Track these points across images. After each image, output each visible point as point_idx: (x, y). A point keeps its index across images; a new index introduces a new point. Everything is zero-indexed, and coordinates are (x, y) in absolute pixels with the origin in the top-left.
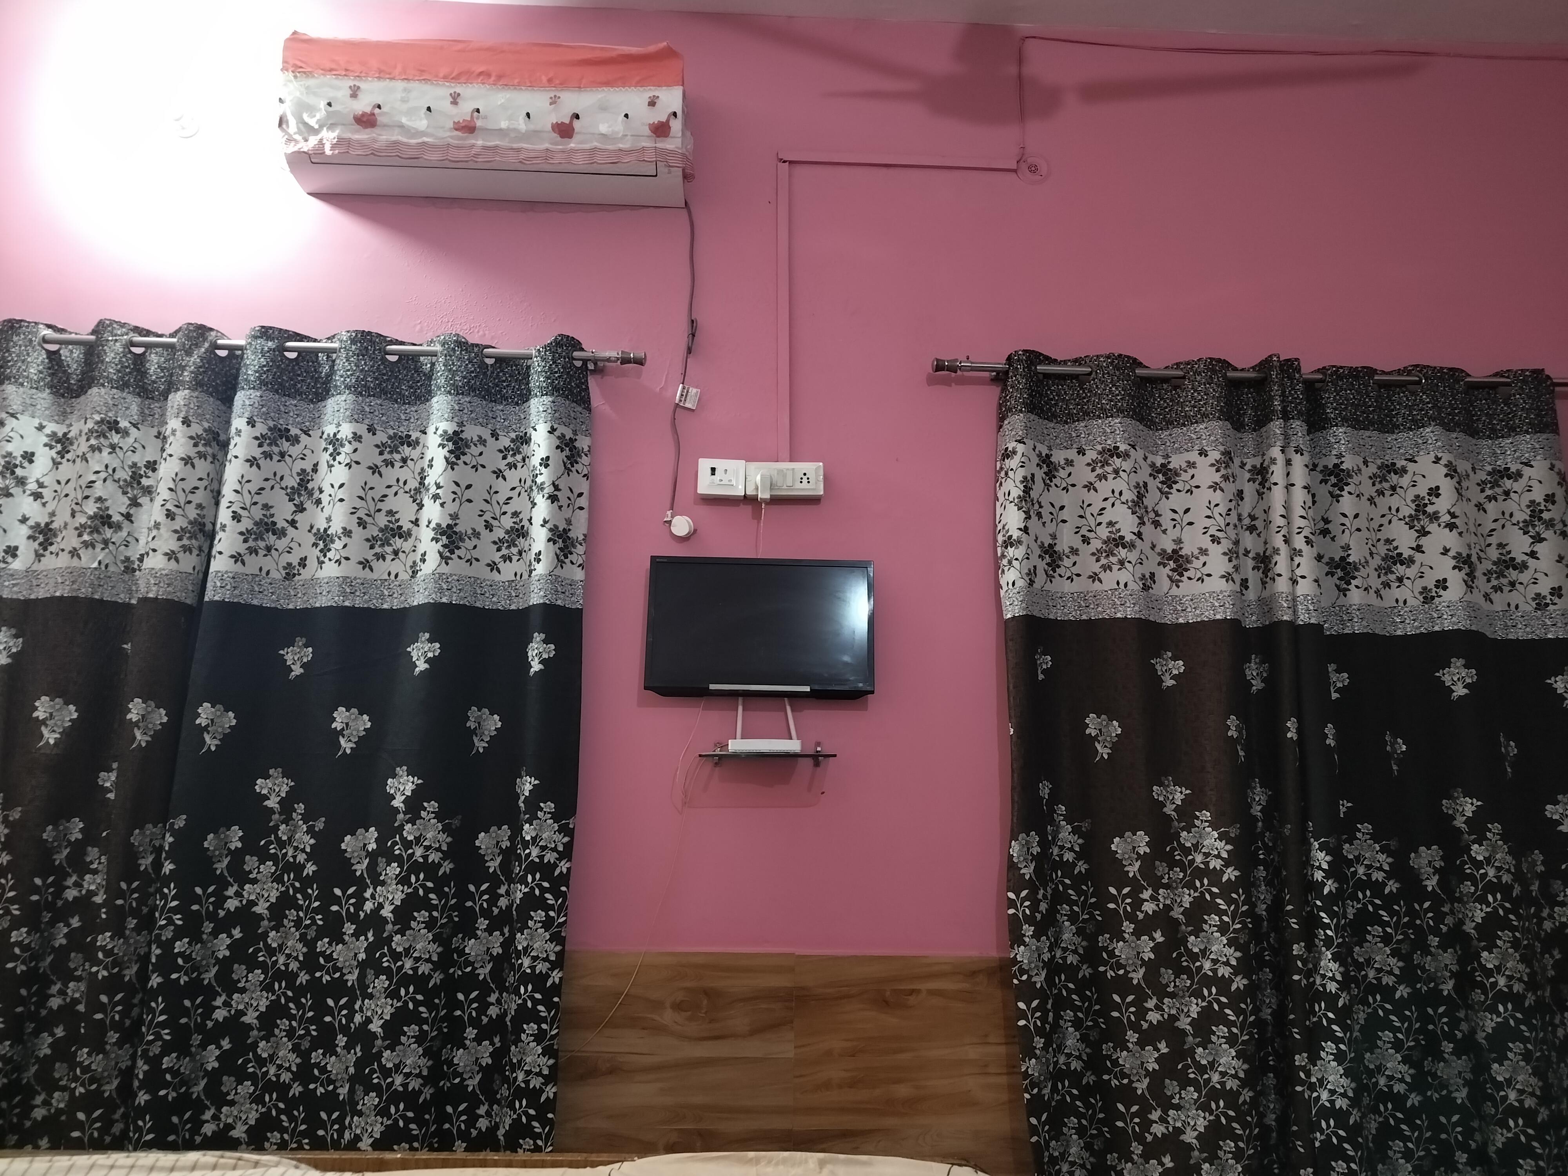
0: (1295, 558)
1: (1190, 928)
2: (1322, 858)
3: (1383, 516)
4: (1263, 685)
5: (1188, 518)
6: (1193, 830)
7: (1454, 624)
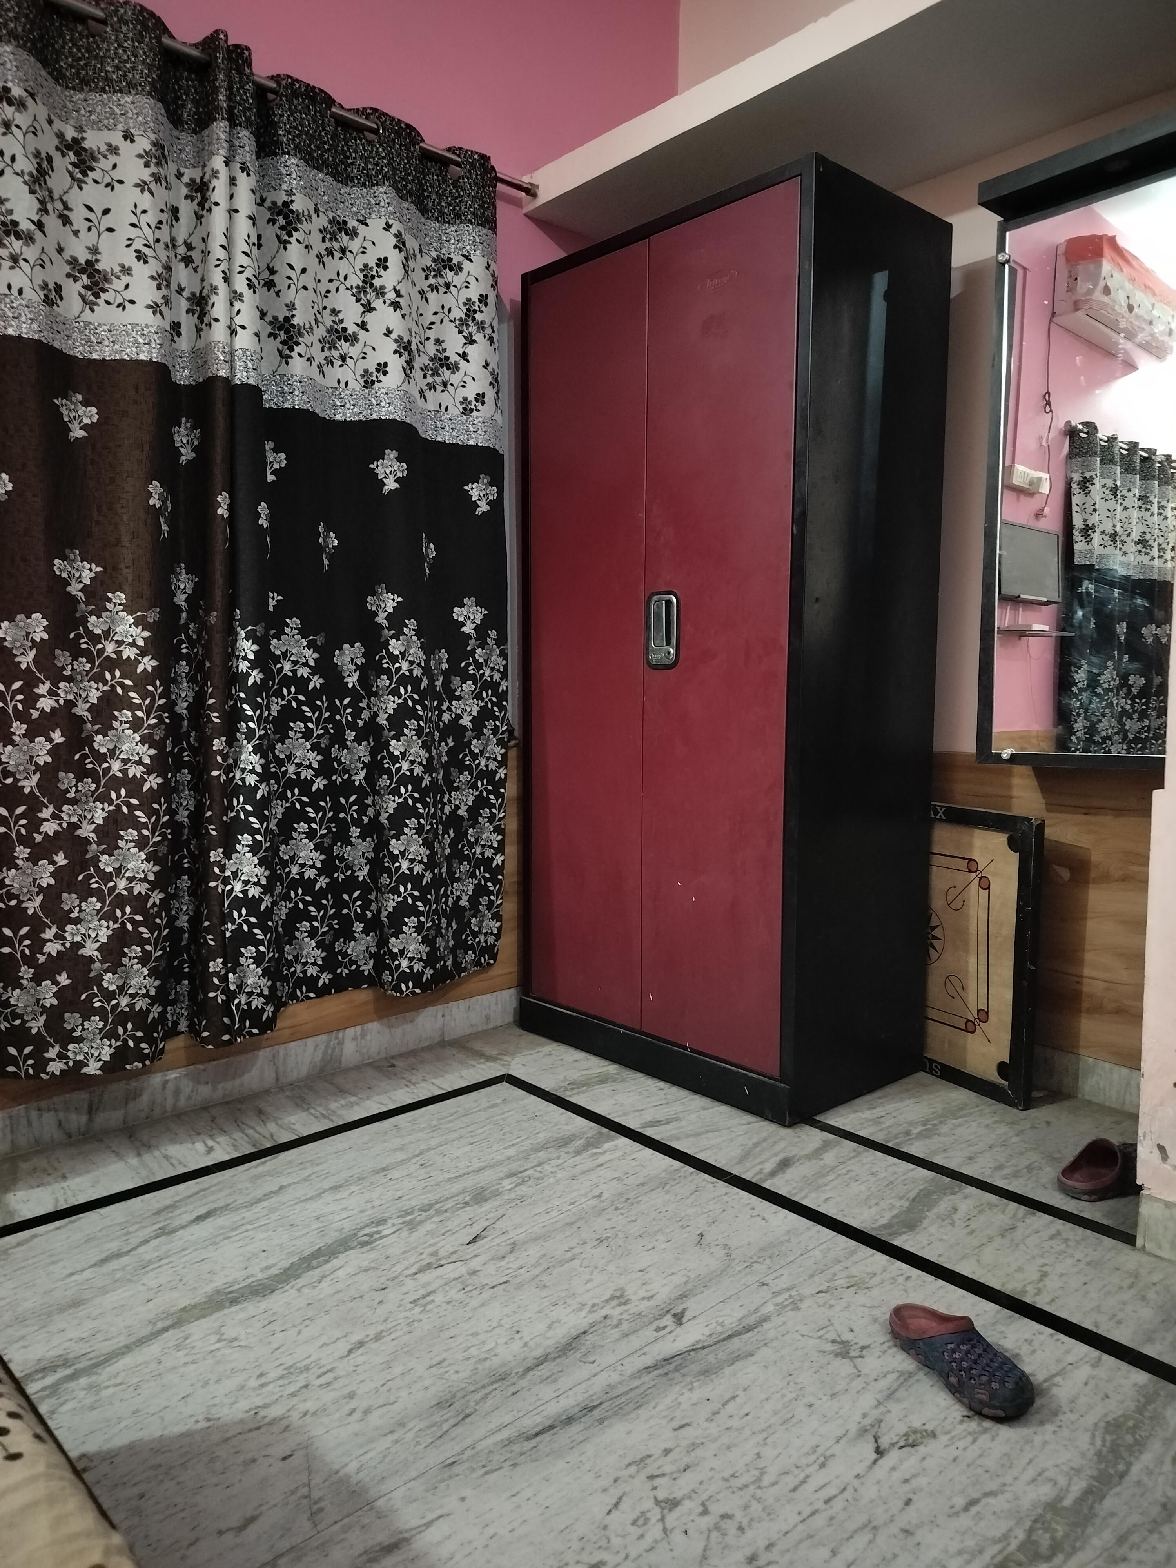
0: (235, 303)
1: (97, 727)
2: (247, 648)
3: (331, 281)
4: (194, 455)
5: (107, 221)
6: (104, 614)
7: (391, 413)
